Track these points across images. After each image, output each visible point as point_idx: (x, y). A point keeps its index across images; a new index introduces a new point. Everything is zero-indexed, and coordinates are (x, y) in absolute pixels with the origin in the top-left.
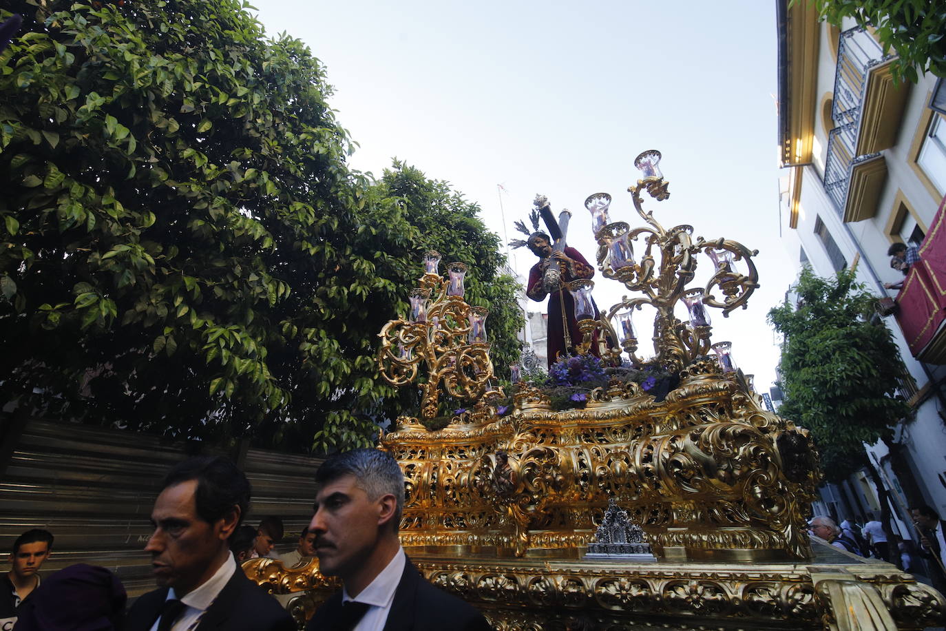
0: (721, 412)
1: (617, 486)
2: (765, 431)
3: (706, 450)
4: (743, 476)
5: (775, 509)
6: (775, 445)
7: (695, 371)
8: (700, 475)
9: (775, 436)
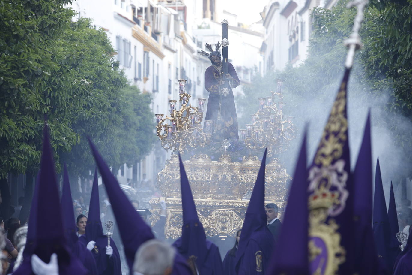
0: (278, 171)
1: (248, 185)
2: (285, 178)
3: (273, 181)
4: (278, 186)
5: (282, 193)
6: (286, 181)
7: (275, 160)
8: (270, 185)
9: (286, 180)
